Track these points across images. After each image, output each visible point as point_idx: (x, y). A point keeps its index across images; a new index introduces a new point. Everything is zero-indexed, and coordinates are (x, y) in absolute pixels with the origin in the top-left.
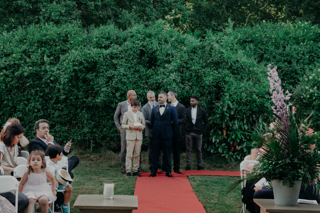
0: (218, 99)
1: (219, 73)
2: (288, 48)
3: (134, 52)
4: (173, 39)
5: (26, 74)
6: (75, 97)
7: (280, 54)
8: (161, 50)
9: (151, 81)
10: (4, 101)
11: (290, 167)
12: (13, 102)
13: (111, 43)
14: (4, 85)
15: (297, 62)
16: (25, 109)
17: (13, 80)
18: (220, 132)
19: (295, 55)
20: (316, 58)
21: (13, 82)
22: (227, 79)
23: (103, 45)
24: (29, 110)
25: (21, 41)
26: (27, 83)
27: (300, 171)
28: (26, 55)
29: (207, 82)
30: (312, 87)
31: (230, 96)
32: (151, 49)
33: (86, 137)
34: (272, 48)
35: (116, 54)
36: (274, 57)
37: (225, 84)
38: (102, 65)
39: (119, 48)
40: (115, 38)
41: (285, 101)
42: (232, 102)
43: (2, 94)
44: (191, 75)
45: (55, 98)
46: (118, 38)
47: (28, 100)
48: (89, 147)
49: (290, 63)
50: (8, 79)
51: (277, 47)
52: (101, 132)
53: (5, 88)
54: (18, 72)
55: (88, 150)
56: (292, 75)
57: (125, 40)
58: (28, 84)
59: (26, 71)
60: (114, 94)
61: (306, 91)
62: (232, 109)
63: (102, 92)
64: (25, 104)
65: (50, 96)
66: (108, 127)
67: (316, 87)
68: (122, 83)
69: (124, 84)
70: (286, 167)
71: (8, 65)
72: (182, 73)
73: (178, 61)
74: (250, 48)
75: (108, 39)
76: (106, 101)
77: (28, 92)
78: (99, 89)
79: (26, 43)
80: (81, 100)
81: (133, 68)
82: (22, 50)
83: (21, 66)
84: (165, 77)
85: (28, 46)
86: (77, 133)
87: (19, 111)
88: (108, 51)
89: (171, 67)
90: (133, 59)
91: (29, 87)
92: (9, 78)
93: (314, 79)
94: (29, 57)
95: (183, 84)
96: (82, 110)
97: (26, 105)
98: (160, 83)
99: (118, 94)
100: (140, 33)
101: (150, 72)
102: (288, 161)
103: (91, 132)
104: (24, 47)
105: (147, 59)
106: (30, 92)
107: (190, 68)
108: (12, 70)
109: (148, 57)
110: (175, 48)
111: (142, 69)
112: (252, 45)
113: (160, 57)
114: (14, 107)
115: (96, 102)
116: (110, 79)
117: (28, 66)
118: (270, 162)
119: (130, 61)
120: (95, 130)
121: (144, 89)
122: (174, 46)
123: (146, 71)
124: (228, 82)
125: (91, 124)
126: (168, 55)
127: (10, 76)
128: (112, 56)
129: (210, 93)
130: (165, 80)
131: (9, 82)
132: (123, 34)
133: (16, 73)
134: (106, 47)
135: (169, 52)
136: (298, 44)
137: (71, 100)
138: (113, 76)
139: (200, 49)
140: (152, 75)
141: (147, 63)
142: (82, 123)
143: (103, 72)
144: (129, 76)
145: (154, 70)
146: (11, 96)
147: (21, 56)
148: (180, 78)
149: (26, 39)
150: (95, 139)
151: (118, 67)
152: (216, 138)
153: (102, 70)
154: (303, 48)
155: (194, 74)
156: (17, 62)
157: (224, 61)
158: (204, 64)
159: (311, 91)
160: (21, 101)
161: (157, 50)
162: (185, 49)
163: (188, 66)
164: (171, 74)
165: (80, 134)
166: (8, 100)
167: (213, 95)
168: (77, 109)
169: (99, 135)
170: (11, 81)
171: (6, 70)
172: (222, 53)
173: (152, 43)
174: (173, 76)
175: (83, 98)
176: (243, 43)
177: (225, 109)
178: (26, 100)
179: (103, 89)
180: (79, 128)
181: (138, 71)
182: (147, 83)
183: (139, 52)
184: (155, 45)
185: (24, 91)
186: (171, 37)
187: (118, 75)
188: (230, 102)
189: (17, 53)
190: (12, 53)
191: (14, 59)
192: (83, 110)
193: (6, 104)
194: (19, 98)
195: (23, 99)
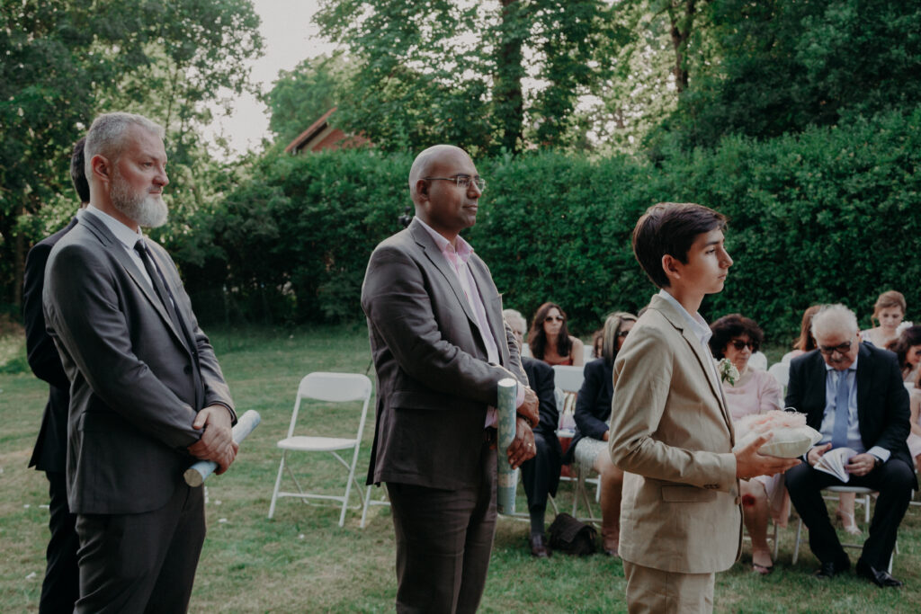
5: (902, 206)
10: (855, 262)
12: (874, 265)
14: (856, 230)
16: (899, 278)
17: (873, 220)
21: (875, 224)
24: (909, 280)
25: (893, 140)
26: (904, 224)
28: (902, 167)
43: (852, 248)
47: (907, 259)
50: (864, 217)
53: (859, 236)
54: (886, 203)
58: (906, 227)
59: (902, 201)
64: (899, 267)
71: (864, 189)
77: (906, 244)
79: (902, 142)
82: (894, 157)
83: (892, 190)
85: (907, 148)
87: (887, 281)
91: (907, 232)
92: (866, 214)
94: (910, 171)
97: (902, 270)
104: (899, 151)
106: (910, 244)
108: (873, 200)
114: (877, 274)
117: (908, 190)
127: (868, 211)
131: (866, 223)
133: (881, 206)
146: (871, 253)
147: (893, 169)
149: (903, 134)
156: (882, 183)
160: (890, 261)
166: (864, 260)
170: (870, 222)
171: (861, 200)
178: (901, 260)
185: (897, 242)
189: (882, 164)
190: (873, 165)
191: (876, 177)
193: (859, 268)
194: (886, 256)
195: (895, 257)
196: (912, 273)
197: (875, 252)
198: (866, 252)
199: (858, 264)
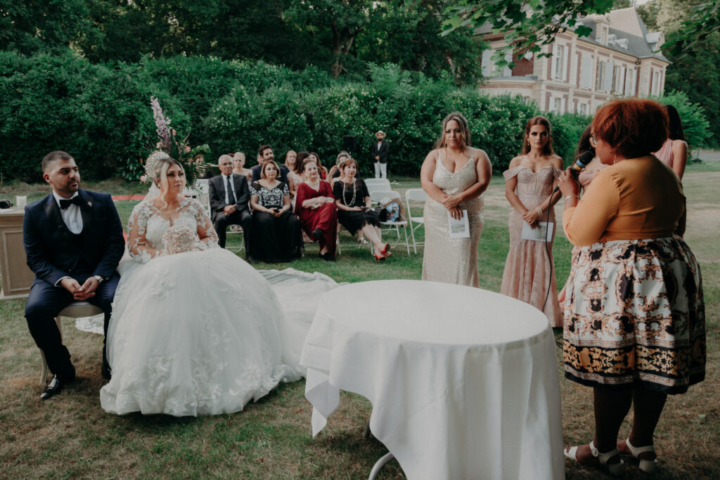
0: (133, 129)
1: (132, 104)
2: (200, 82)
3: (41, 81)
4: (84, 69)
7: (193, 88)
8: (71, 80)
9: (62, 111)
13: (14, 71)
15: (209, 95)
18: (137, 161)
19: (207, 89)
20: (225, 92)
22: (140, 110)
23: (4, 73)
29: (122, 113)
30: (220, 118)
31: (145, 125)
32: (60, 79)
34: (185, 81)
35: (20, 83)
36: (188, 90)
37: (139, 114)
38: (5, 94)
39: (24, 77)
40: (18, 66)
41: (166, 125)
42: (147, 132)
44: (104, 106)
46: (21, 65)
49: (202, 96)
51: (190, 81)
52: (12, 163)
56: (205, 107)
57: (30, 68)
60: (22, 124)
61: (215, 121)
62: (147, 139)
63: (8, 122)
67: (223, 118)
68: (29, 112)
69: (33, 114)
72: (95, 103)
73: (90, 92)
74: (164, 81)
75: (9, 66)
78: (3, 119)
81: (40, 97)
84: (77, 107)
88: (10, 79)
89: (83, 97)
90: (40, 89)
93: (221, 111)
95: (96, 114)
98: (72, 114)
99: (26, 125)
100: (46, 62)
101: (60, 102)
105: (57, 89)
107: (102, 99)
109: (57, 87)
110: (86, 78)
111: (52, 99)
112: (166, 78)
113: (71, 87)
116: (15, 108)
119: (36, 90)
121: (55, 119)
122: (85, 77)
123: (56, 101)
124: (142, 113)
126: (79, 85)
128: (16, 85)
129: (125, 124)
130: (77, 111)
132: (27, 61)
134: (8, 75)
135: (80, 82)
136: (209, 78)
138: (20, 105)
139: (113, 80)
140: (63, 105)
141: (57, 93)
143: (6, 101)
144: (38, 106)
145: (64, 100)
148: (92, 108)
151: (24, 96)
152: (133, 166)
153: (5, 99)
154: (214, 82)
155: (107, 106)
157: (137, 93)
158: (117, 96)
159: (219, 121)
161: (67, 80)
162: (96, 80)
163: (101, 97)
164: (84, 105)
167: (128, 126)
169: (9, 167)
172: (135, 84)
173: (60, 73)
174: (85, 106)
176: (157, 76)
177: (140, 139)
179: (8, 119)
181: (47, 101)
182: (58, 113)
183: (46, 81)
184: (64, 74)
186: (82, 67)
187: (24, 105)
188: (144, 132)
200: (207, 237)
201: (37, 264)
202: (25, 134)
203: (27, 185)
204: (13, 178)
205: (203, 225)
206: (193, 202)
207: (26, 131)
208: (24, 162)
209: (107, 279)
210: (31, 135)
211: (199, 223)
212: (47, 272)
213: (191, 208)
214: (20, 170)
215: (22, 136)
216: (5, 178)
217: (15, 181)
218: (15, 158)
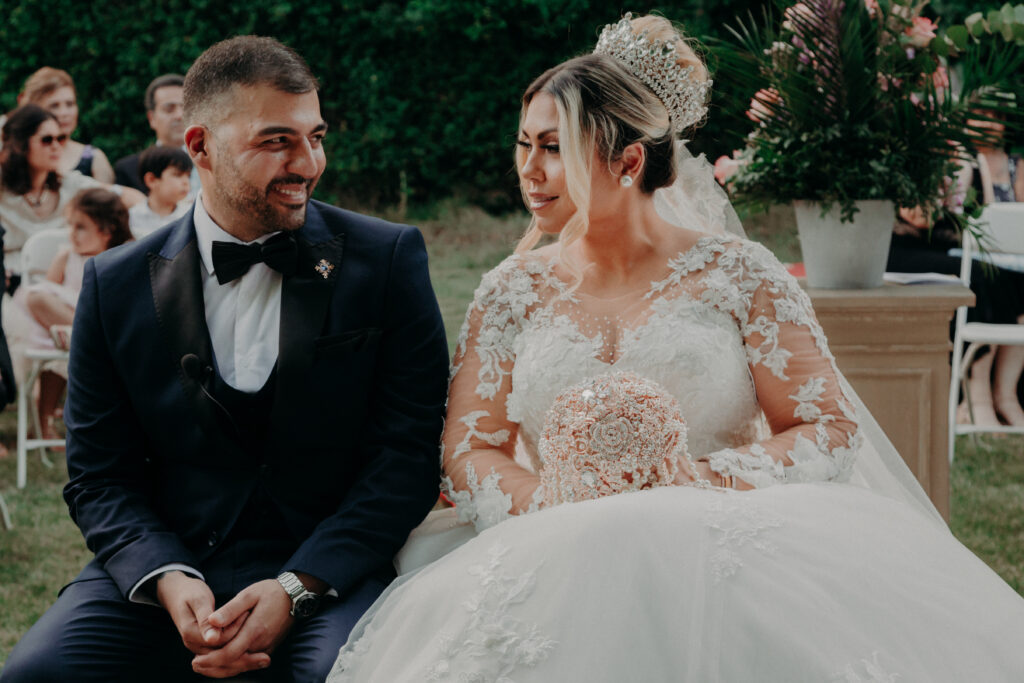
6: (328, 8)
10: (66, 38)
11: (840, 155)
12: (102, 43)
27: (873, 164)
33: (378, 160)
43: (61, 12)
45: (253, 17)
47: (158, 29)
48: (396, 200)
52: (438, 136)
55: (390, 211)
64: (145, 45)
65: (236, 10)
66: (461, 119)
70: (828, 154)
76: (444, 14)
80: (353, 20)
86: (346, 147)
87: (127, 73)
96: (359, 55)
97: (151, 49)
102: (835, 132)
103: (399, 141)
114: (107, 59)
115: (408, 23)
118: (777, 140)
120: (411, 132)
125: (393, 109)
137: (312, 19)
142: (362, 107)
146: (93, 19)
150: (413, 168)
160: (132, 34)
165: (358, 152)
166: (83, 33)
168: (338, 54)
169: (429, 151)
175: (356, 11)
178: (147, 31)
180: (350, 126)
192: (362, 57)
193: (76, 50)
194: (122, 25)
195: (137, 25)
196: (167, 54)
197: (101, 18)
198: (86, 18)
199: (74, 43)
200: (799, 422)
201: (93, 504)
202: (483, 21)
203: (486, 220)
204: (443, 193)
205: (777, 362)
206: (731, 254)
207: (486, 12)
208: (479, 128)
209: (334, 593)
210: (503, 24)
211: (756, 356)
212: (119, 541)
213: (716, 279)
214: (466, 162)
215: (474, 32)
216: (412, 191)
217: (448, 203)
218: (448, 117)
